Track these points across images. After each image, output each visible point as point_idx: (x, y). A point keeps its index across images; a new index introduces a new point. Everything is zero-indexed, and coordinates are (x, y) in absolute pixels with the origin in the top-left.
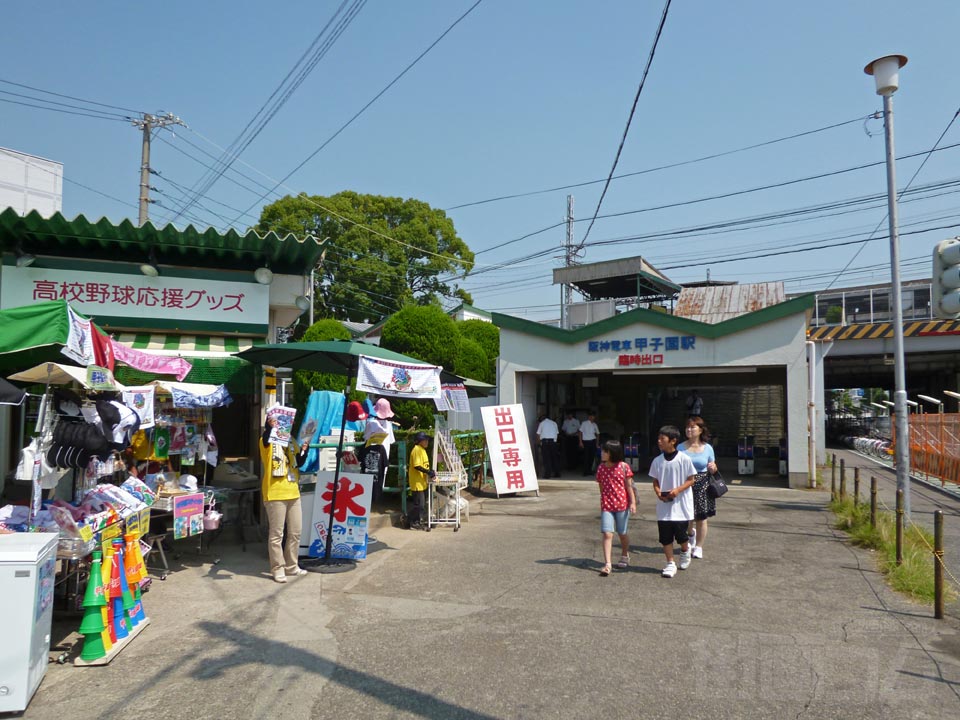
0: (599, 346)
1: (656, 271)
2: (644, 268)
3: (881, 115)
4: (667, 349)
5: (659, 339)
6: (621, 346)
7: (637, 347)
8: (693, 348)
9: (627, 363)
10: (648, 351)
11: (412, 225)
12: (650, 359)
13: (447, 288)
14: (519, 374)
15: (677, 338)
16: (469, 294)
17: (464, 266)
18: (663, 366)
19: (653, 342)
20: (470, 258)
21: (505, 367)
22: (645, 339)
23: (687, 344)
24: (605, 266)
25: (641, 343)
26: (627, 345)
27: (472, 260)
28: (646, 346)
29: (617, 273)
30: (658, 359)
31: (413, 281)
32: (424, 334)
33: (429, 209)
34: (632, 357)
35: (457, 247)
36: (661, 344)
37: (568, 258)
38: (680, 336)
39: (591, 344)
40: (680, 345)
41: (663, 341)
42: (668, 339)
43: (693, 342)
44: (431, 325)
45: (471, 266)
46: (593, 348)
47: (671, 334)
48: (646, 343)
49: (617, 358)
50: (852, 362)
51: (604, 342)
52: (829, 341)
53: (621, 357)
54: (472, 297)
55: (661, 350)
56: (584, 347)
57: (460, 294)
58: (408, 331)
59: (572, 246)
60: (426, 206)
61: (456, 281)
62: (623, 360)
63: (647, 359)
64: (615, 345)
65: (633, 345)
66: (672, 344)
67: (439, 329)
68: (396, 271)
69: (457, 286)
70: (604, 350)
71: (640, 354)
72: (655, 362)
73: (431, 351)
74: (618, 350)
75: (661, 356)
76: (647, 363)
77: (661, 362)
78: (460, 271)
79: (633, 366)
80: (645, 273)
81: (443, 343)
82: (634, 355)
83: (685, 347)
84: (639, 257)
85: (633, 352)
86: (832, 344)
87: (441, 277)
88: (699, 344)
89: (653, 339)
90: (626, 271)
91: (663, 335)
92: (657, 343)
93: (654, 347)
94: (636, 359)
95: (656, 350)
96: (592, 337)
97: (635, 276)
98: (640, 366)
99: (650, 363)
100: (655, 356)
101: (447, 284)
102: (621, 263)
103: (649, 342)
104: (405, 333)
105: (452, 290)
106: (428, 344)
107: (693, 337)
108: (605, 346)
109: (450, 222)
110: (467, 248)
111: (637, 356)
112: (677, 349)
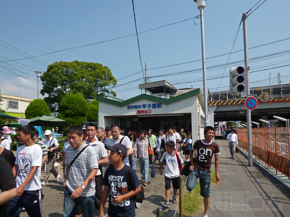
0: (131, 107)
1: (171, 85)
2: (166, 84)
3: (199, 17)
4: (153, 108)
5: (150, 105)
6: (138, 107)
7: (143, 107)
8: (161, 107)
9: (140, 113)
10: (147, 109)
11: (95, 71)
12: (147, 111)
13: (108, 91)
14: (105, 117)
15: (156, 104)
16: (115, 93)
17: (113, 84)
18: (151, 114)
19: (148, 106)
20: (115, 81)
21: (101, 115)
22: (146, 105)
23: (159, 106)
24: (154, 83)
25: (144, 106)
26: (140, 106)
27: (116, 82)
28: (146, 107)
29: (158, 85)
30: (150, 111)
31: (98, 89)
32: (73, 104)
33: (102, 66)
34: (141, 111)
35: (111, 78)
36: (151, 106)
37: (145, 81)
38: (157, 103)
39: (128, 106)
40: (157, 106)
41: (151, 105)
42: (153, 104)
43: (161, 106)
44: (76, 101)
45: (116, 84)
46: (129, 108)
47: (154, 103)
48: (146, 106)
49: (137, 111)
50: (231, 113)
51: (132, 106)
52: (215, 106)
53: (138, 111)
54: (116, 94)
55: (151, 108)
56: (126, 107)
57: (112, 93)
58: (68, 103)
59: (147, 78)
60: (101, 65)
61: (111, 89)
62: (139, 112)
63: (146, 111)
64: (136, 107)
65: (142, 107)
66: (154, 106)
67: (79, 102)
68: (90, 85)
69: (111, 90)
70: (132, 109)
71: (144, 110)
72: (149, 112)
73: (76, 110)
74: (137, 108)
75: (151, 110)
76: (146, 113)
77: (151, 112)
78: (112, 86)
79: (142, 114)
80: (167, 85)
81: (80, 107)
82: (142, 110)
83: (159, 107)
84: (165, 80)
85: (142, 109)
86: (216, 107)
87: (107, 87)
88: (163, 106)
89: (148, 105)
90: (161, 85)
91: (151, 103)
92: (149, 106)
93: (148, 107)
94: (143, 112)
95: (149, 108)
96: (128, 104)
97: (163, 86)
98: (144, 114)
99: (147, 113)
100: (149, 110)
101: (108, 90)
102: (159, 82)
103: (147, 105)
104: (67, 103)
105: (110, 92)
106: (75, 107)
107: (161, 104)
108: (133, 107)
109: (109, 70)
110: (114, 78)
111: (143, 111)
112: (156, 108)
